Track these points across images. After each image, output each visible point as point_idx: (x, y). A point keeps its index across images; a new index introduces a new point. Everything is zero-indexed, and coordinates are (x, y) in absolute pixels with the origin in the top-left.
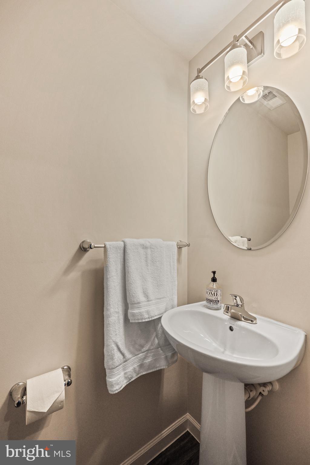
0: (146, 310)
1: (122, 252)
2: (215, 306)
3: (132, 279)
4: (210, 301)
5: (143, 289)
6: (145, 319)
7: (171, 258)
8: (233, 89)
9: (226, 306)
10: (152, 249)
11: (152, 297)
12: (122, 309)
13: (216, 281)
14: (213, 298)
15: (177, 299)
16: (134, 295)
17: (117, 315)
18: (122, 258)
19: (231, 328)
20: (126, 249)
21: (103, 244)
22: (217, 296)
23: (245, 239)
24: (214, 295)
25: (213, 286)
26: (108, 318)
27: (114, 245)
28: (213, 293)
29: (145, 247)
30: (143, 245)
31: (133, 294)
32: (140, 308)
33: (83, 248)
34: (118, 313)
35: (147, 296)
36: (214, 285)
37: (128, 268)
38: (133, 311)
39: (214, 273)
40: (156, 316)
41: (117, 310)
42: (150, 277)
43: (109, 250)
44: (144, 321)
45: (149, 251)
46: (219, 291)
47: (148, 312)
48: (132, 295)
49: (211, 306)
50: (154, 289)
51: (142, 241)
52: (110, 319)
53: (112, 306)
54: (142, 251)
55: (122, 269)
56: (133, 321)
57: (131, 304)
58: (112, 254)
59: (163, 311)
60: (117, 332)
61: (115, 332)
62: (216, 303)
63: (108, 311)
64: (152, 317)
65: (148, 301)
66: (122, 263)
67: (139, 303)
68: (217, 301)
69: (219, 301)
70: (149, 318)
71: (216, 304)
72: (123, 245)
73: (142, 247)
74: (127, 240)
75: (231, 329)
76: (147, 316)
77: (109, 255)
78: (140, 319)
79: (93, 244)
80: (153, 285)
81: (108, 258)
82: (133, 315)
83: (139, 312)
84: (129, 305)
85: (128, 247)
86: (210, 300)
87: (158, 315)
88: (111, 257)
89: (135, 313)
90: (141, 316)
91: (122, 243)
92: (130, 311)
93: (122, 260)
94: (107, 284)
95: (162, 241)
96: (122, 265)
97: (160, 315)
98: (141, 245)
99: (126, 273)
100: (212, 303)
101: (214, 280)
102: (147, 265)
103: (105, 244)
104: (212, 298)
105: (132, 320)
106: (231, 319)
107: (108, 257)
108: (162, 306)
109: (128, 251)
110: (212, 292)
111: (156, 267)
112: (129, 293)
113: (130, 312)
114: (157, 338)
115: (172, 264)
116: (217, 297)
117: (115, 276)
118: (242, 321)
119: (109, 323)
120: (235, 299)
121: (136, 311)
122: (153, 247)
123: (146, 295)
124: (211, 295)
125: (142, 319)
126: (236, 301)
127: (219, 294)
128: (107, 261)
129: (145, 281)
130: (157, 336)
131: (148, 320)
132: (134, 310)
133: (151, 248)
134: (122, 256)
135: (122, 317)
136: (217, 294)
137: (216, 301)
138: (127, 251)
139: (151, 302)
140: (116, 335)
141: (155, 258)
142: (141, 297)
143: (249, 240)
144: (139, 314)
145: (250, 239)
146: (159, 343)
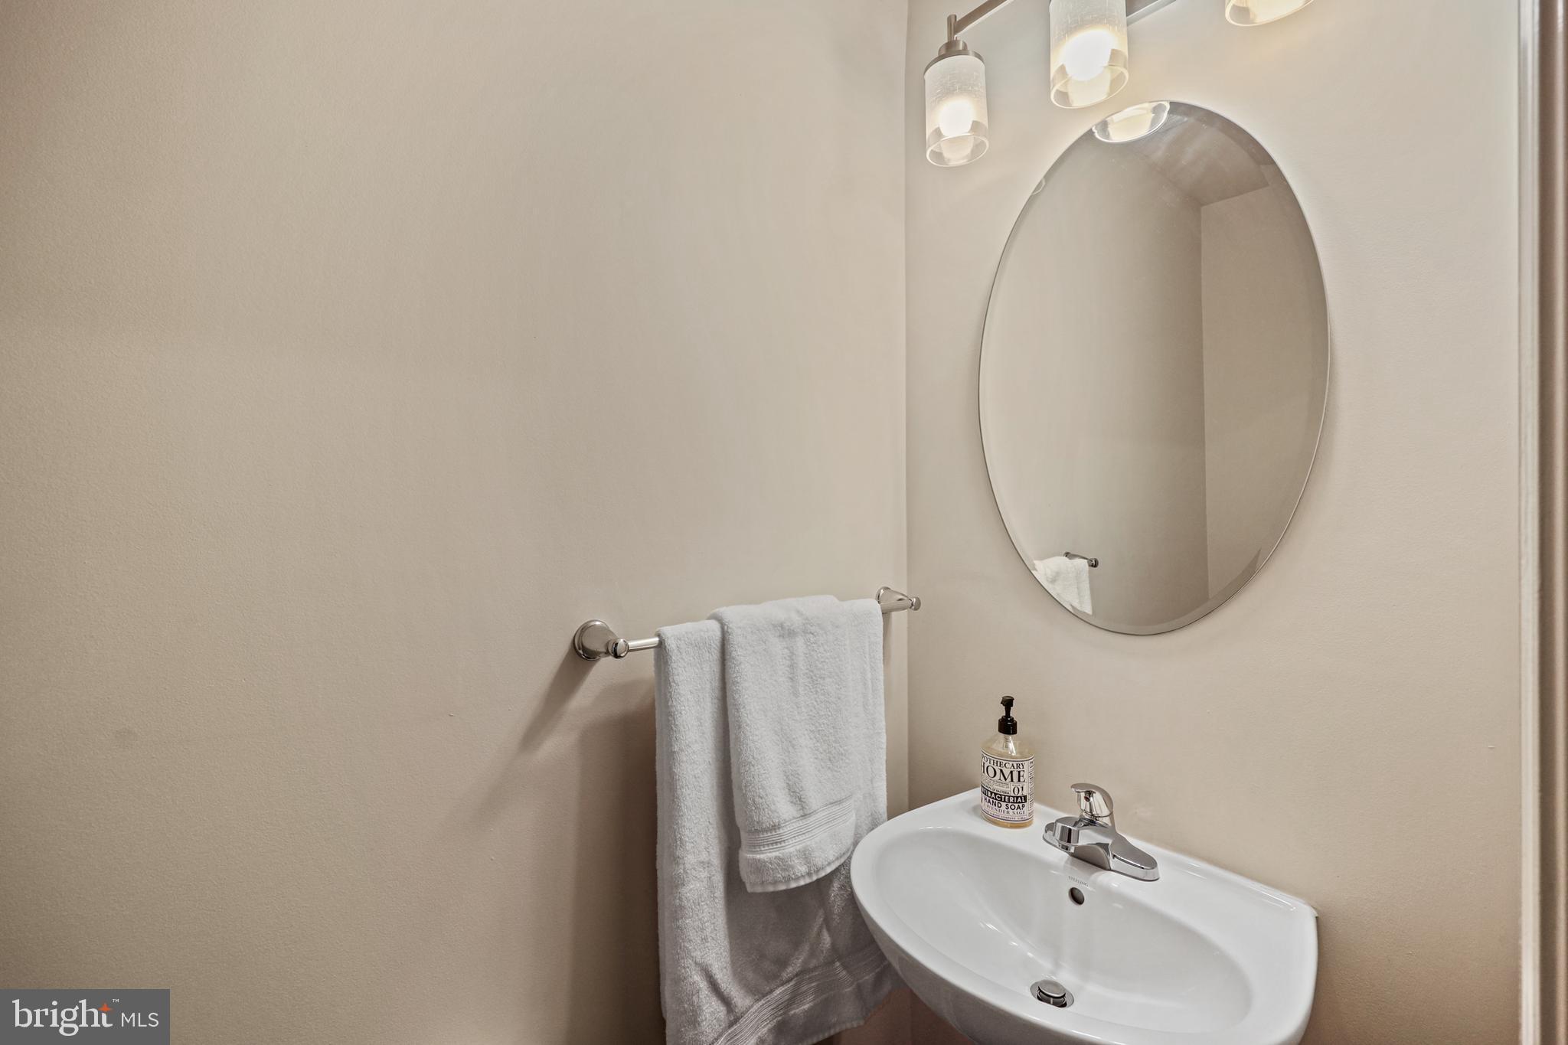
0: (798, 847)
1: (715, 655)
2: (1014, 814)
3: (753, 748)
4: (998, 798)
5: (787, 777)
6: (798, 879)
7: (867, 656)
8: (1078, 101)
9: (1063, 828)
10: (808, 636)
11: (814, 801)
12: (720, 850)
13: (1015, 732)
14: (1008, 789)
15: (887, 792)
16: (761, 801)
17: (704, 875)
18: (717, 676)
19: (1076, 892)
20: (729, 648)
21: (653, 637)
22: (1019, 781)
23: (1083, 564)
24: (1012, 781)
25: (1007, 747)
26: (677, 887)
27: (690, 635)
28: (1007, 772)
29: (786, 632)
30: (782, 626)
31: (757, 799)
32: (779, 845)
33: (584, 649)
34: (709, 864)
35: (800, 799)
36: (1012, 745)
37: (738, 710)
38: (758, 856)
39: (1008, 703)
40: (829, 864)
41: (704, 857)
42: (806, 732)
43: (675, 656)
44: (793, 885)
45: (800, 643)
46: (1026, 764)
47: (806, 855)
48: (754, 801)
49: (1001, 815)
50: (819, 771)
51: (775, 610)
52: (684, 890)
53: (689, 846)
54: (778, 647)
55: (715, 716)
56: (759, 889)
57: (750, 832)
58: (685, 667)
59: (849, 841)
60: (708, 932)
61: (702, 930)
62: (1016, 805)
63: (678, 864)
64: (818, 871)
65: (804, 816)
66: (717, 693)
67: (775, 827)
68: (1021, 797)
69: (1025, 797)
70: (809, 874)
71: (1019, 808)
72: (718, 634)
73: (778, 634)
74: (729, 613)
75: (1076, 897)
76: (803, 869)
77: (676, 673)
78: (781, 882)
79: (622, 640)
80: (816, 758)
81: (672, 684)
82: (759, 867)
83: (776, 857)
84: (743, 835)
85: (737, 639)
86: (995, 794)
87: (837, 859)
88: (682, 678)
89: (765, 862)
90: (784, 870)
91: (714, 626)
92: (746, 855)
93: (717, 684)
94: (672, 774)
95: (836, 600)
96: (716, 701)
97: (841, 857)
98: (774, 626)
99: (731, 726)
100: (1004, 804)
101: (1007, 726)
102: (796, 694)
103: (659, 636)
104: (1004, 789)
105: (753, 885)
106: (1072, 864)
107: (674, 682)
108: (846, 826)
109: (740, 653)
110: (1004, 769)
111: (822, 697)
112: (744, 795)
113: (747, 859)
114: (829, 930)
115: (869, 675)
116: (1021, 784)
117: (696, 741)
118: (1110, 870)
119: (680, 906)
120: (1087, 799)
121: (766, 855)
122: (813, 629)
123: (797, 798)
124: (1002, 778)
125: (788, 880)
126: (1090, 804)
127: (1025, 775)
128: (669, 695)
129: (790, 749)
130: (827, 922)
131: (808, 881)
132: (761, 852)
133: (805, 632)
134: (717, 668)
135: (719, 879)
136: (1019, 776)
137: (1017, 798)
138: (734, 654)
139: (812, 819)
140: (705, 940)
141: (820, 666)
142: (782, 807)
143: (1094, 564)
144: (778, 865)
145: (1096, 561)
146: (833, 945)
